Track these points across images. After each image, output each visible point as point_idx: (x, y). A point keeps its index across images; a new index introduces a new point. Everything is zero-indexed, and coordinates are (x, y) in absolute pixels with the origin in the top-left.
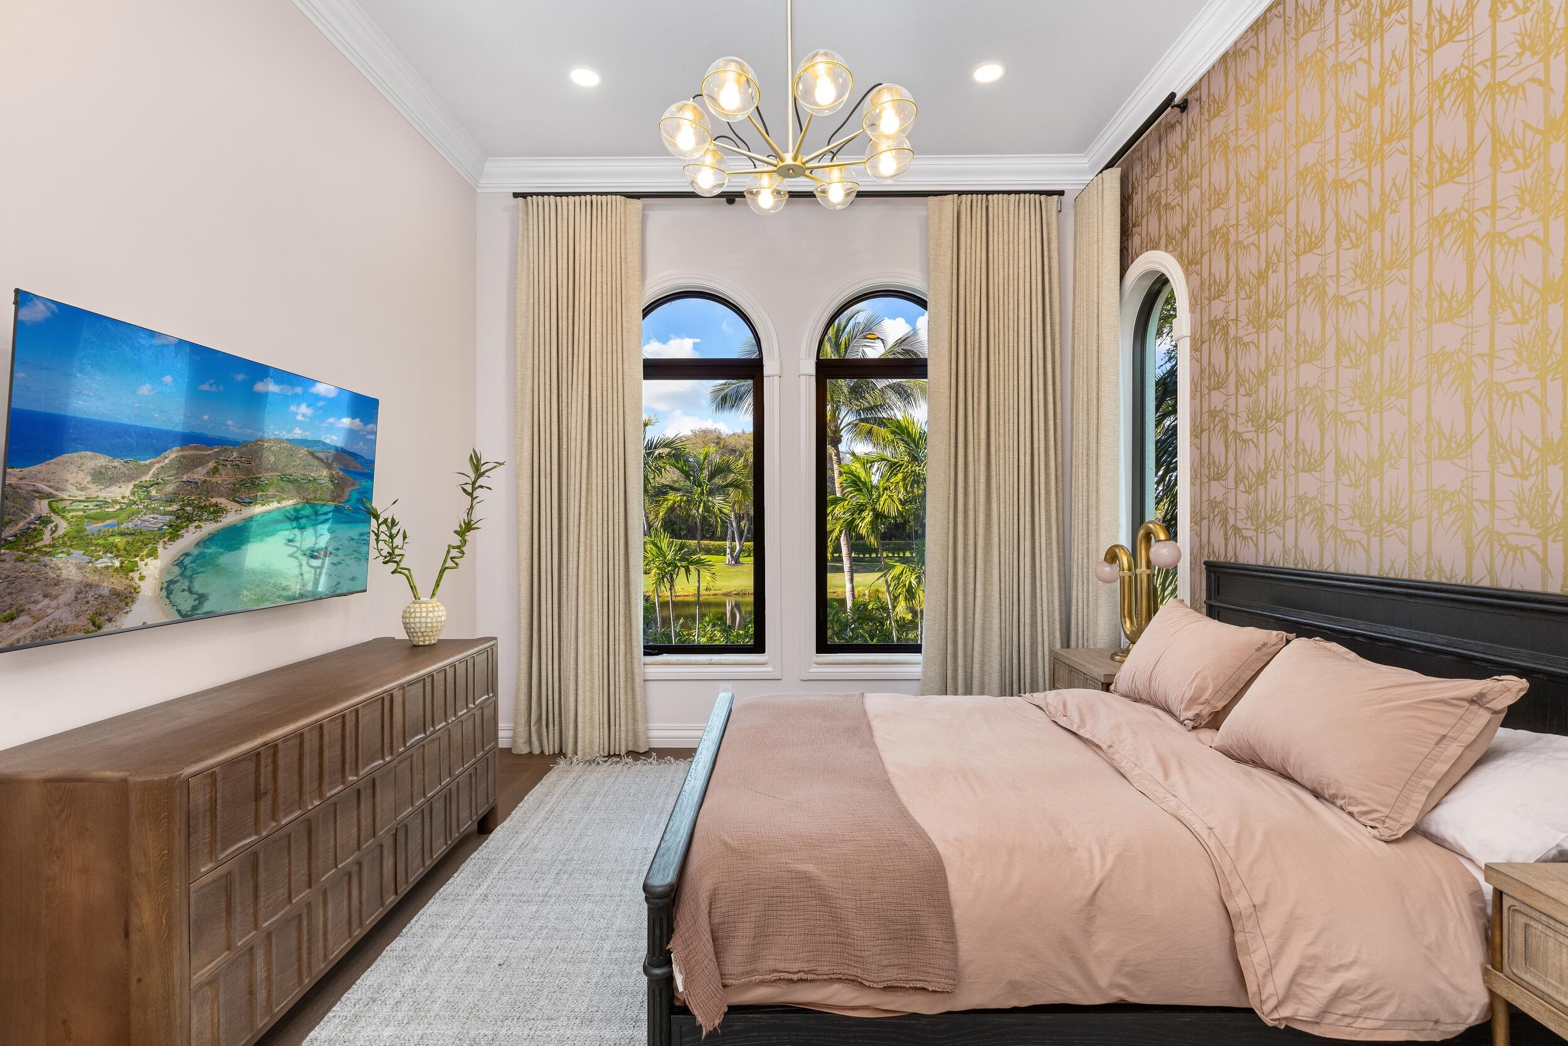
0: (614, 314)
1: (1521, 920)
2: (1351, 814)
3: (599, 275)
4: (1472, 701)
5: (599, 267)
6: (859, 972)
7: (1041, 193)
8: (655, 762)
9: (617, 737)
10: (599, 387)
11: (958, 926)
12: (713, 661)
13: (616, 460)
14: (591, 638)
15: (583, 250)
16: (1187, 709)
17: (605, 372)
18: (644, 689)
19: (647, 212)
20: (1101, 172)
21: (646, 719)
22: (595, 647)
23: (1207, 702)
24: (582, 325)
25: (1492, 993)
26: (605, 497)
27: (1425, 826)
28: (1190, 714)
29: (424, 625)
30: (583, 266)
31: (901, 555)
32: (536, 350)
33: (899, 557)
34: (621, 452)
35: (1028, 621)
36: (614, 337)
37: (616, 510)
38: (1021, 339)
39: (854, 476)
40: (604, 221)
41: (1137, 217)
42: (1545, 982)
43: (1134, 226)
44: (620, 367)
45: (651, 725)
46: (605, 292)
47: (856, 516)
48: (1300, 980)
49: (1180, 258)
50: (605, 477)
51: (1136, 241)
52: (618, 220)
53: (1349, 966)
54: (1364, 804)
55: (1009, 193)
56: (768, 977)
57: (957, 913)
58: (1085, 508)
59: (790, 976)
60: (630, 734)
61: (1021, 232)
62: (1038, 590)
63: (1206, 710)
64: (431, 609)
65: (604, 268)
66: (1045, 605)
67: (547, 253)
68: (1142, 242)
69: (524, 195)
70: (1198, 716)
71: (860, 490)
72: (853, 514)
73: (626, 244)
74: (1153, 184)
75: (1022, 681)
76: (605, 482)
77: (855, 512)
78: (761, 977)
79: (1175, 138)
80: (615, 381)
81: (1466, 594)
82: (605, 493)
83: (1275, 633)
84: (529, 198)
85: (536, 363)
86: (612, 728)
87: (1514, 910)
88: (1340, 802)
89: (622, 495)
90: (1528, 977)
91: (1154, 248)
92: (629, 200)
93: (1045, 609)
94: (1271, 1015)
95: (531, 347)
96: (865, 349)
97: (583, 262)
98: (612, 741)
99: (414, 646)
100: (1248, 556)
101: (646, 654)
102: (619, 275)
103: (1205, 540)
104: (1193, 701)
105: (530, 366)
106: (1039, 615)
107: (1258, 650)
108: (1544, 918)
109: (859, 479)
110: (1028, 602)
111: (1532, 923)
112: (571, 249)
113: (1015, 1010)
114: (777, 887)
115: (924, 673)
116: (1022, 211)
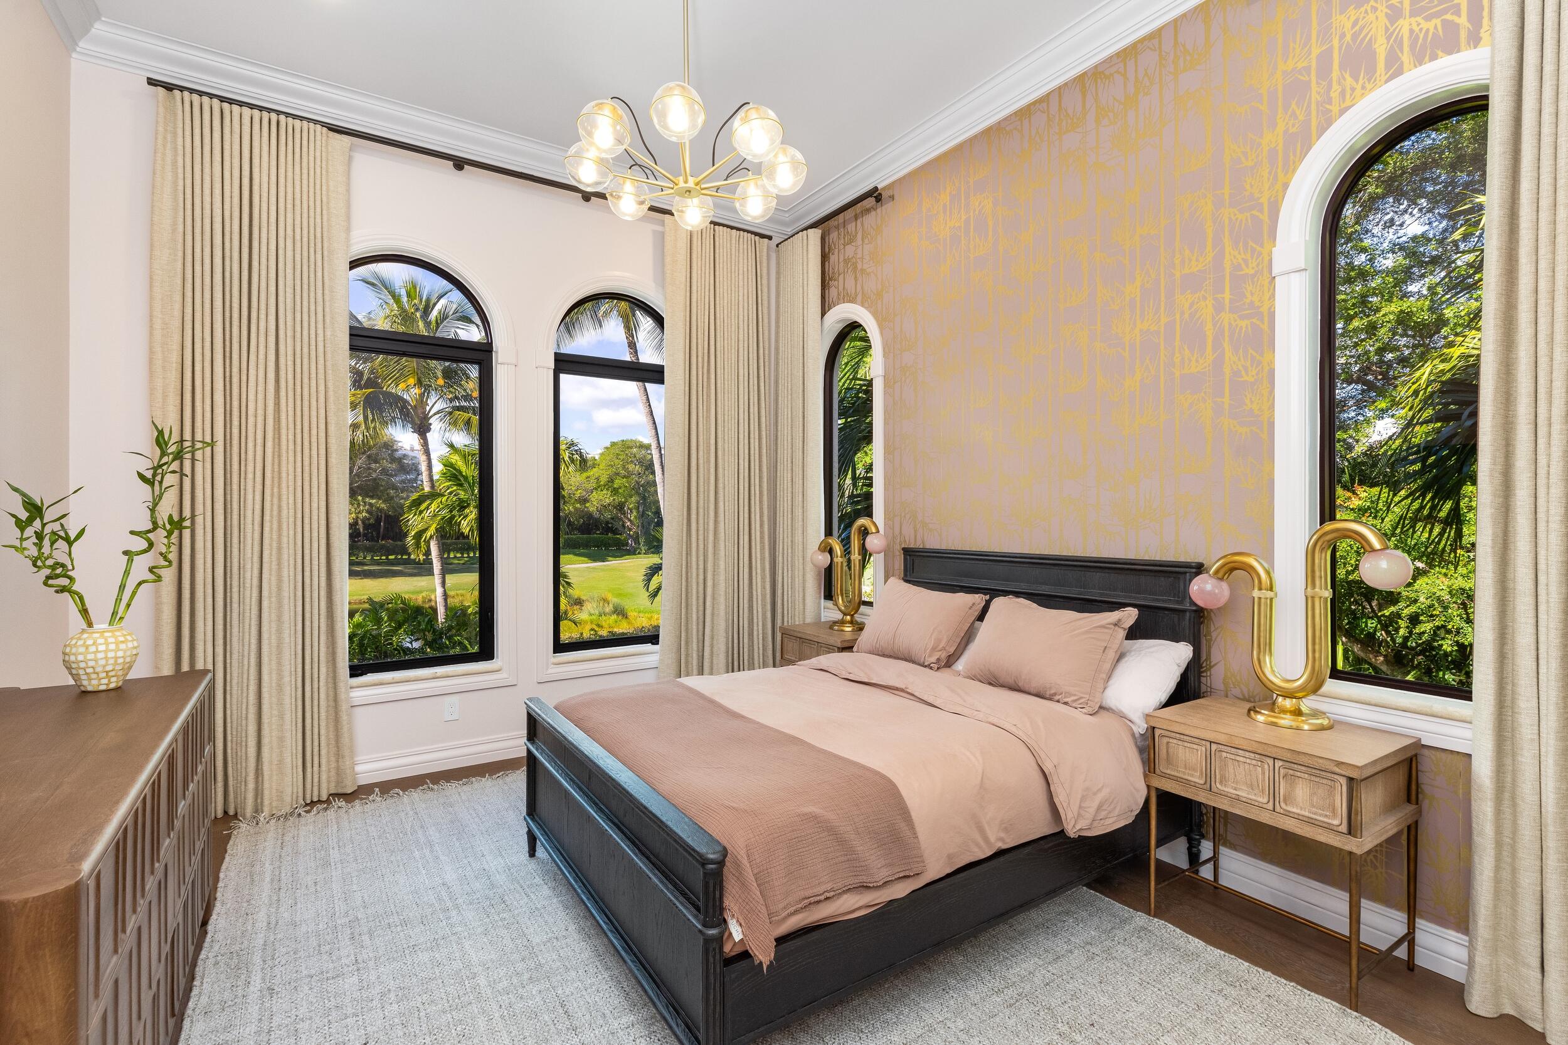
0: (312, 266)
1: (1165, 740)
2: (1066, 703)
3: (290, 215)
4: (1116, 625)
5: (290, 206)
6: (864, 879)
7: (756, 234)
8: (379, 799)
9: (316, 780)
10: (290, 352)
11: (916, 825)
12: (438, 675)
13: (314, 445)
14: (279, 664)
15: (265, 179)
16: (930, 656)
17: (298, 335)
18: (349, 715)
19: (353, 154)
20: (806, 229)
21: (353, 753)
22: (286, 673)
23: (944, 649)
24: (263, 273)
25: (1148, 787)
26: (299, 489)
27: (1104, 704)
28: (933, 659)
29: (111, 661)
30: (265, 199)
31: (472, 555)
32: (189, 294)
33: (468, 557)
34: (322, 434)
35: (746, 606)
36: (312, 294)
37: (315, 505)
38: (741, 358)
39: (455, 469)
40: (297, 150)
41: (833, 273)
42: (1178, 771)
43: (830, 279)
44: (320, 332)
45: (358, 759)
46: (298, 237)
47: (455, 512)
48: (1083, 805)
49: (875, 314)
50: (299, 464)
51: (833, 293)
52: (318, 154)
53: (1100, 790)
54: (1075, 695)
55: (732, 228)
56: (800, 906)
57: (914, 815)
58: (790, 507)
59: (818, 898)
60: (333, 773)
61: (741, 265)
62: (754, 578)
63: (944, 655)
64: (122, 639)
65: (298, 208)
66: (759, 591)
67: (207, 170)
68: (838, 294)
69: (169, 87)
70: (938, 660)
71: (461, 485)
72: (451, 511)
73: (328, 186)
74: (850, 251)
75: (741, 658)
76: (299, 470)
77: (454, 508)
78: (794, 908)
79: (870, 220)
80: (313, 347)
81: (1091, 562)
82: (299, 483)
83: (977, 596)
84: (177, 93)
85: (189, 310)
86: (309, 770)
87: (1161, 736)
88: (1057, 698)
89: (323, 486)
90: (1168, 772)
91: (850, 301)
92: (331, 134)
93: (759, 594)
94: (1072, 831)
95: (180, 288)
96: (458, 330)
97: (265, 195)
98: (309, 786)
99: (85, 693)
100: (934, 542)
101: (352, 676)
102: (318, 220)
103: (897, 532)
104: (934, 649)
105: (177, 313)
106: (755, 599)
107: (970, 608)
108: (1178, 735)
109: (460, 472)
110: (746, 588)
111: (1171, 740)
112: (246, 173)
113: (948, 876)
114: (793, 831)
115: (661, 661)
116: (741, 246)
